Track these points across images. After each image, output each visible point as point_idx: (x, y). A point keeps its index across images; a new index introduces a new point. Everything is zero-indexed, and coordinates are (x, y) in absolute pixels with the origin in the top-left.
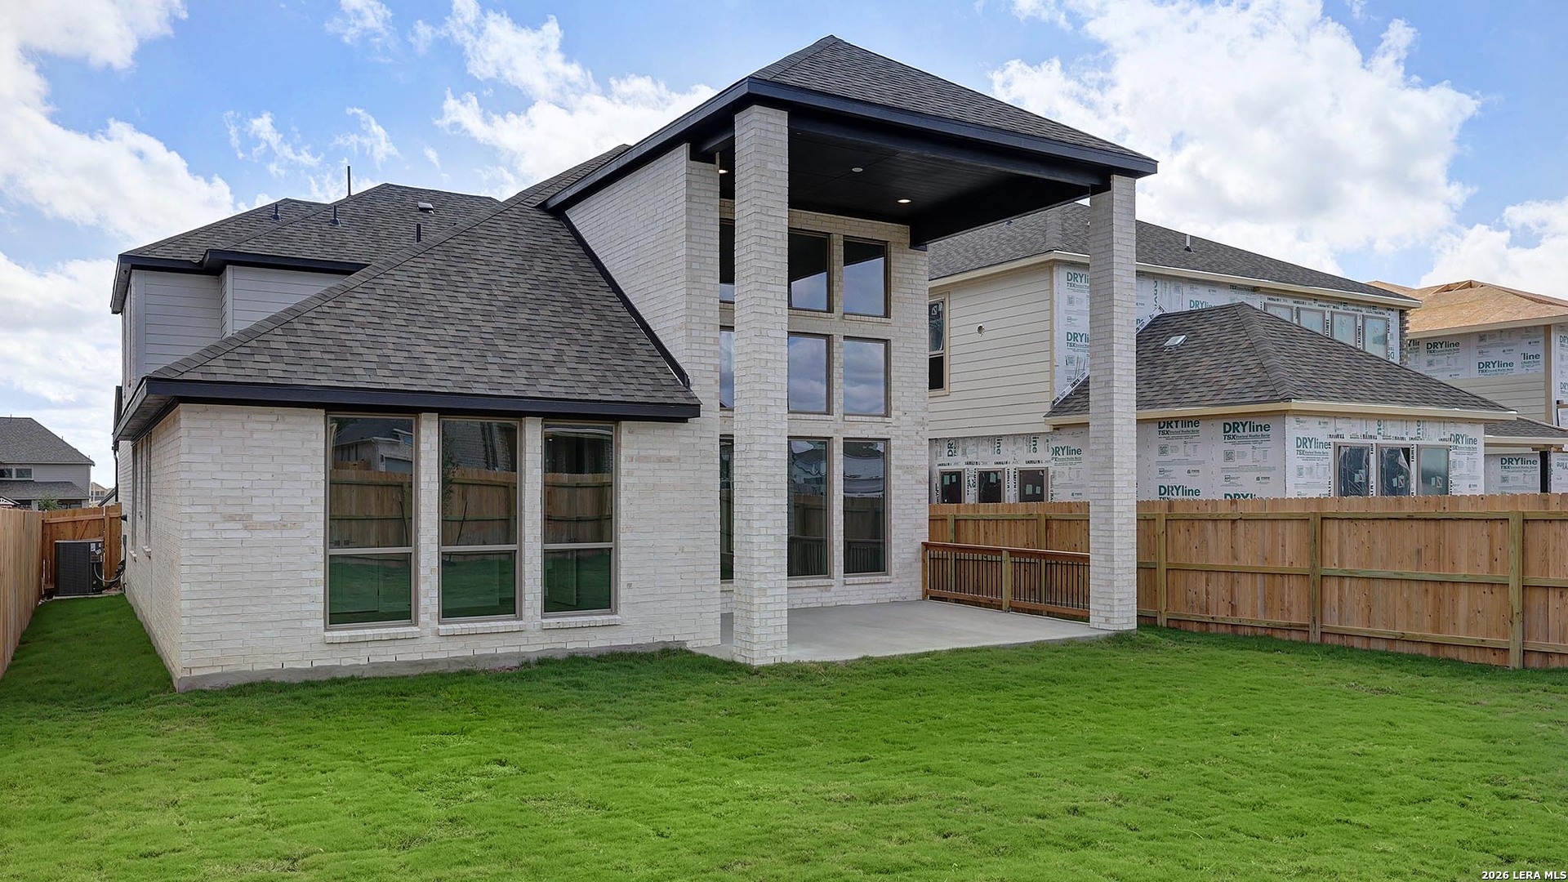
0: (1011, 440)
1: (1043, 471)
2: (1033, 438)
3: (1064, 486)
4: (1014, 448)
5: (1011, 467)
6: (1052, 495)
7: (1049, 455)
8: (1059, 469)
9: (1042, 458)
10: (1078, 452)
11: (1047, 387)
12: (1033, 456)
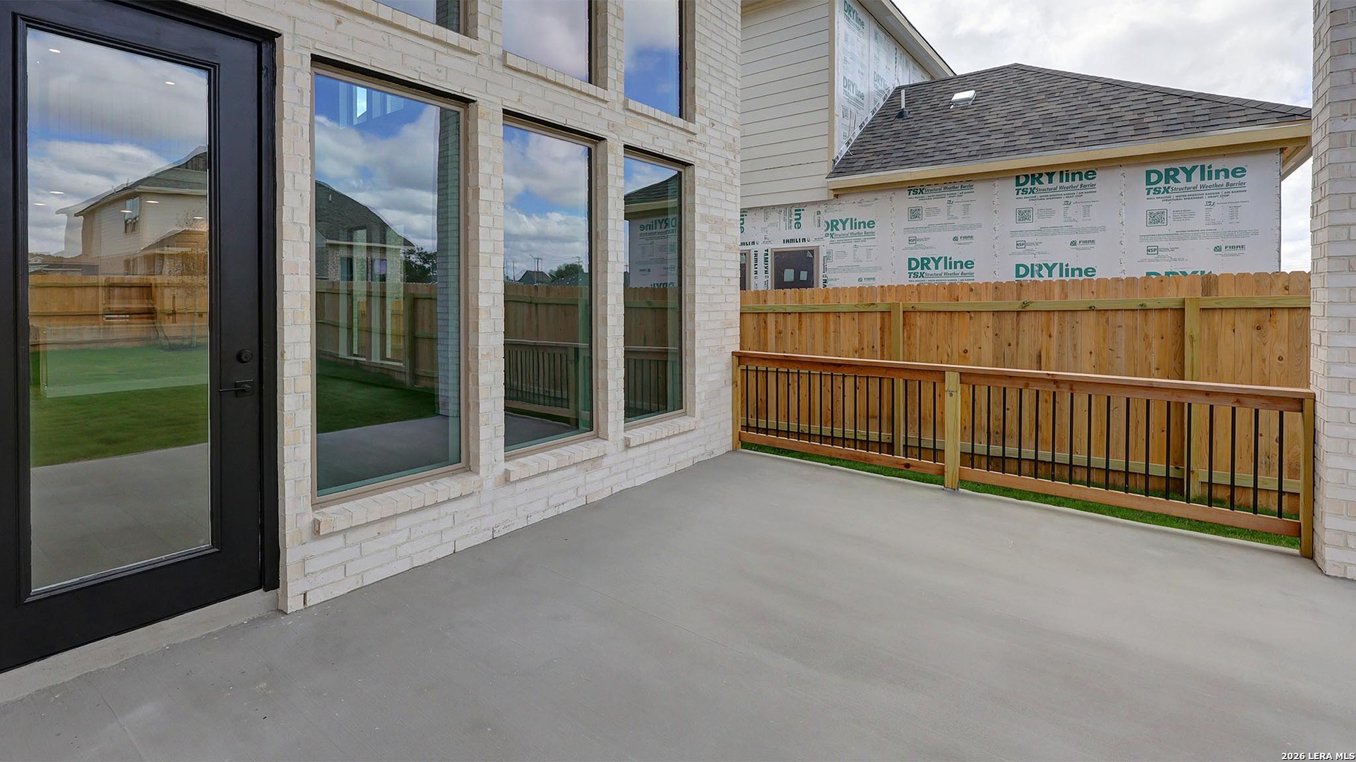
0: (761, 214)
1: (812, 252)
2: (796, 209)
3: (847, 269)
4: (766, 224)
5: (761, 249)
6: (825, 281)
7: (821, 231)
8: (836, 248)
9: (810, 234)
10: (871, 224)
11: (823, 142)
12: (795, 234)
